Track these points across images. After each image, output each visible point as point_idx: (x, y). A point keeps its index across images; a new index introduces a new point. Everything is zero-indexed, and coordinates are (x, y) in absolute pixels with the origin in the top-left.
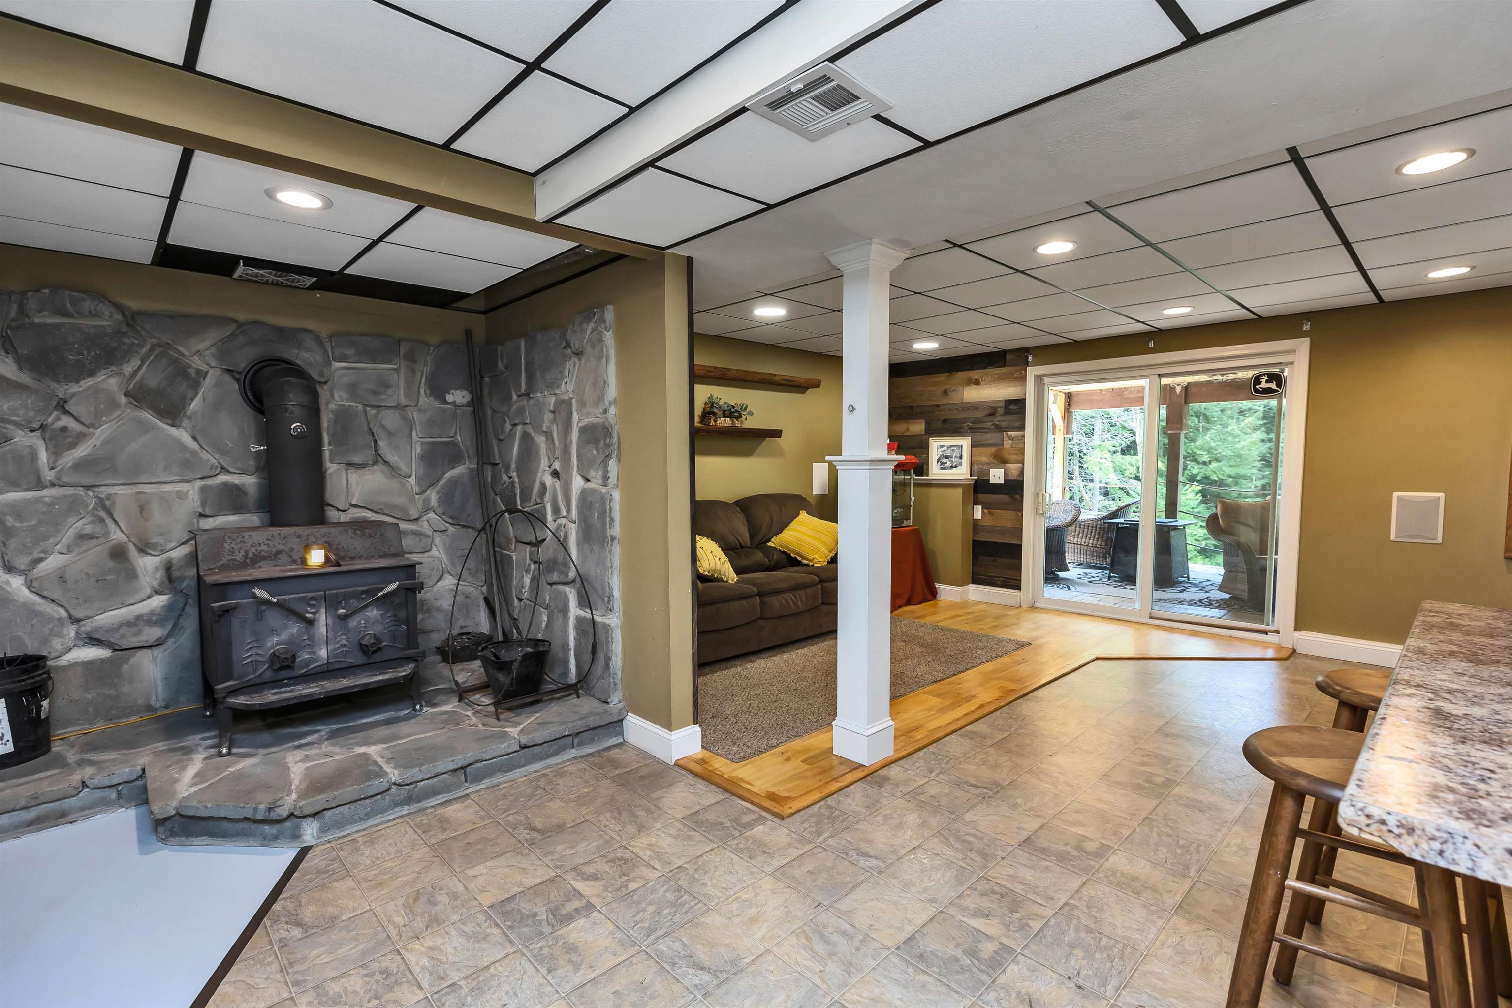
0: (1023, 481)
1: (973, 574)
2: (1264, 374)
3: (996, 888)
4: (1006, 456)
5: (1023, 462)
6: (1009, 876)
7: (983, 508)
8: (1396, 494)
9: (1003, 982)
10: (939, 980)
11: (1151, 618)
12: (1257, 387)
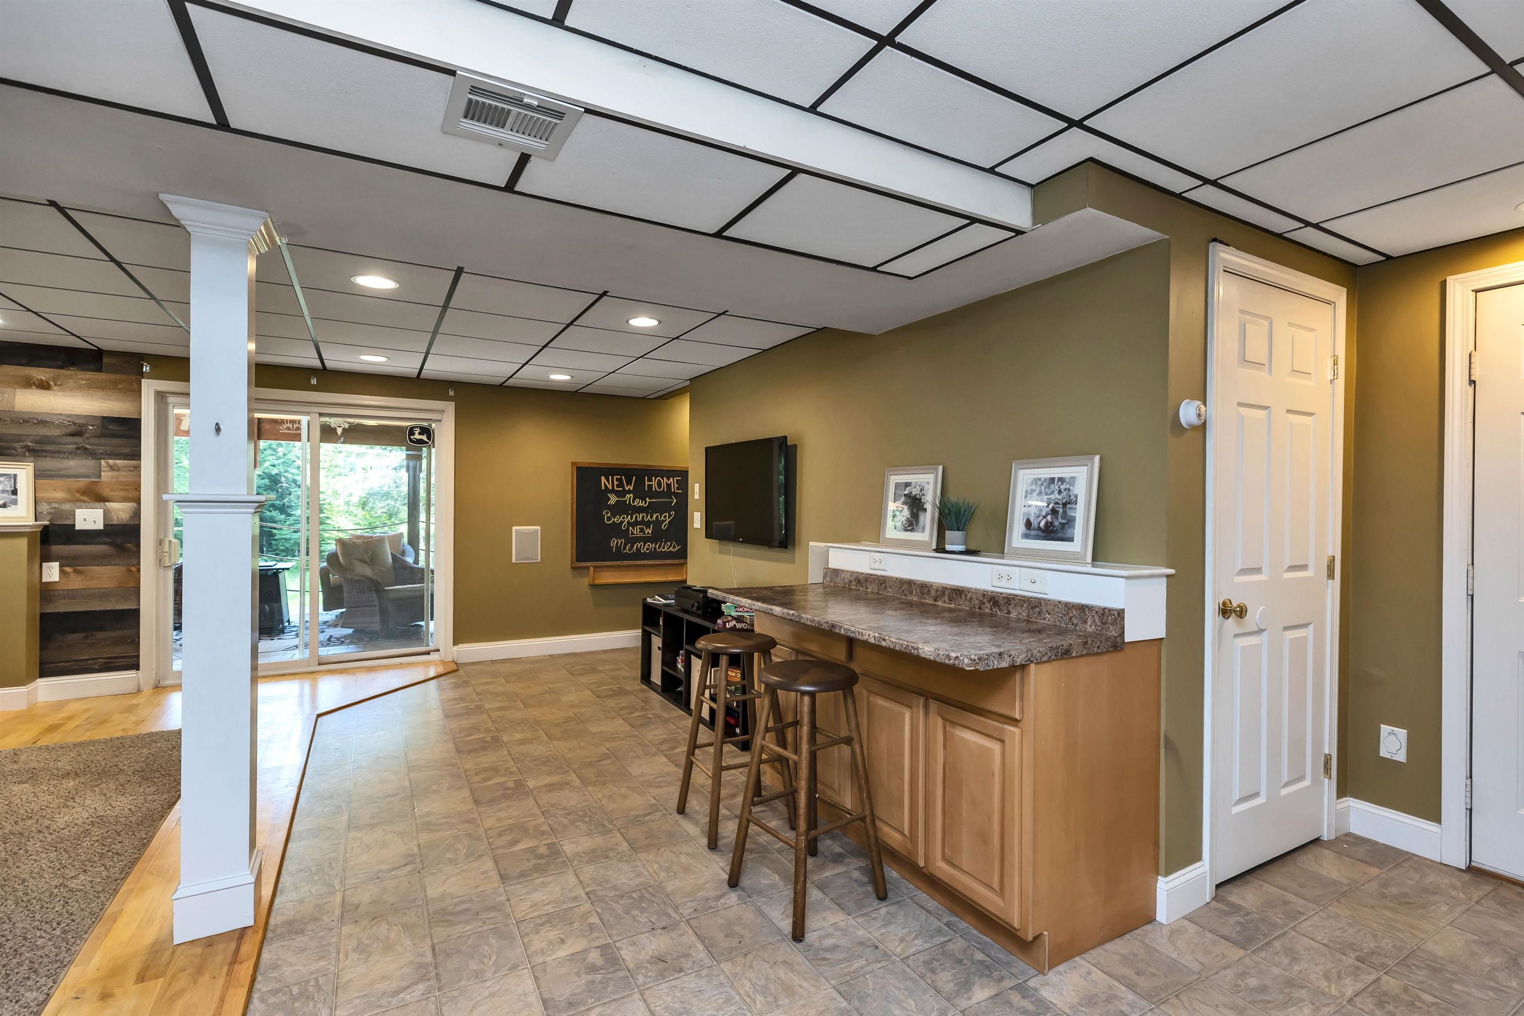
0: (139, 525)
1: (42, 664)
2: (417, 427)
3: (539, 921)
4: (106, 492)
5: (138, 501)
6: (531, 907)
7: (61, 566)
8: (514, 528)
9: (633, 965)
10: (604, 1003)
11: (319, 664)
12: (412, 437)
